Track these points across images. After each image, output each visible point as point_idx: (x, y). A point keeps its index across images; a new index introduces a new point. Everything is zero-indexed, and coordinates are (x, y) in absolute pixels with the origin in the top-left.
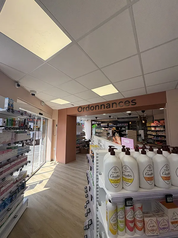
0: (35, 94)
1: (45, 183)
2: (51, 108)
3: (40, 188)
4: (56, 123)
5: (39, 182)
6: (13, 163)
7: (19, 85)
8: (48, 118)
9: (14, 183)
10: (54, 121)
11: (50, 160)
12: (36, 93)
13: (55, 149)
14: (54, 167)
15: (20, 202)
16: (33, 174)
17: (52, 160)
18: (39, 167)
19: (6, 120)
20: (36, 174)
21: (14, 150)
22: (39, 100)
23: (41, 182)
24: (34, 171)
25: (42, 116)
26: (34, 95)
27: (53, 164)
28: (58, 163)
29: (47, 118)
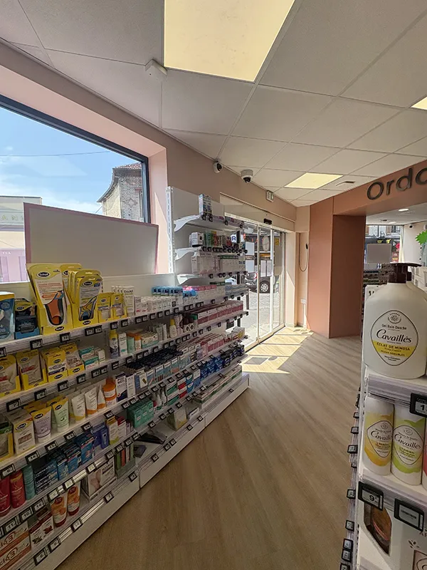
0: (250, 176)
1: (280, 361)
2: (291, 205)
3: (272, 368)
4: (306, 240)
5: (269, 357)
6: (220, 309)
7: (219, 167)
8: (286, 231)
9: (225, 341)
10: (299, 236)
11: (293, 323)
12: (252, 175)
13: (304, 301)
14: (302, 339)
15: (238, 374)
16: (260, 341)
17: (298, 325)
18: (271, 331)
19: (202, 235)
20: (264, 342)
21: (220, 287)
22: (260, 188)
23: (273, 358)
24: (262, 337)
25: (271, 226)
26: (248, 179)
27: (300, 333)
28: (311, 333)
29: (283, 230)
